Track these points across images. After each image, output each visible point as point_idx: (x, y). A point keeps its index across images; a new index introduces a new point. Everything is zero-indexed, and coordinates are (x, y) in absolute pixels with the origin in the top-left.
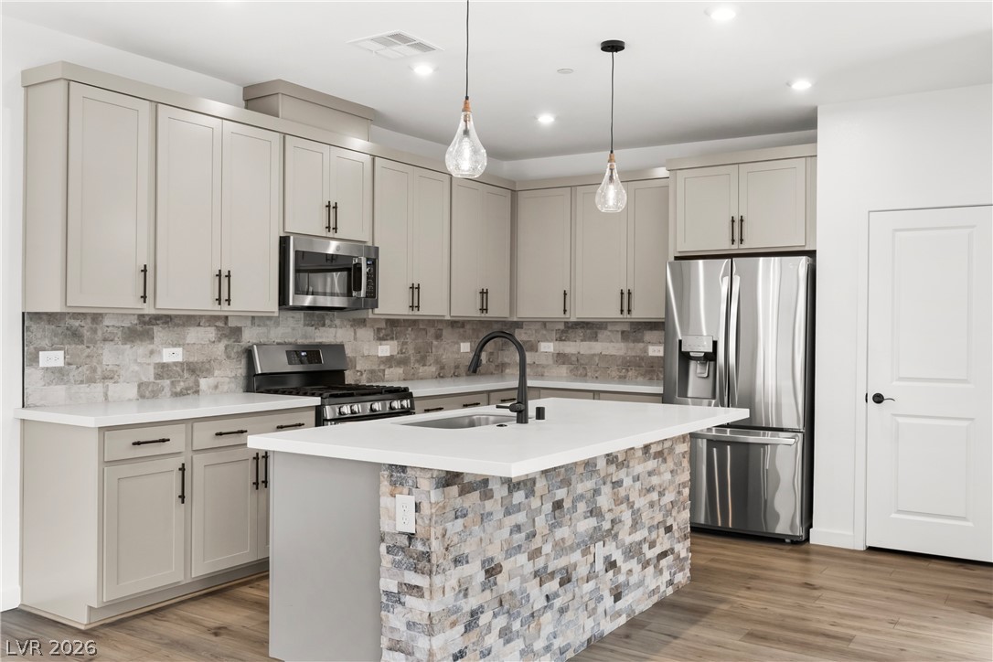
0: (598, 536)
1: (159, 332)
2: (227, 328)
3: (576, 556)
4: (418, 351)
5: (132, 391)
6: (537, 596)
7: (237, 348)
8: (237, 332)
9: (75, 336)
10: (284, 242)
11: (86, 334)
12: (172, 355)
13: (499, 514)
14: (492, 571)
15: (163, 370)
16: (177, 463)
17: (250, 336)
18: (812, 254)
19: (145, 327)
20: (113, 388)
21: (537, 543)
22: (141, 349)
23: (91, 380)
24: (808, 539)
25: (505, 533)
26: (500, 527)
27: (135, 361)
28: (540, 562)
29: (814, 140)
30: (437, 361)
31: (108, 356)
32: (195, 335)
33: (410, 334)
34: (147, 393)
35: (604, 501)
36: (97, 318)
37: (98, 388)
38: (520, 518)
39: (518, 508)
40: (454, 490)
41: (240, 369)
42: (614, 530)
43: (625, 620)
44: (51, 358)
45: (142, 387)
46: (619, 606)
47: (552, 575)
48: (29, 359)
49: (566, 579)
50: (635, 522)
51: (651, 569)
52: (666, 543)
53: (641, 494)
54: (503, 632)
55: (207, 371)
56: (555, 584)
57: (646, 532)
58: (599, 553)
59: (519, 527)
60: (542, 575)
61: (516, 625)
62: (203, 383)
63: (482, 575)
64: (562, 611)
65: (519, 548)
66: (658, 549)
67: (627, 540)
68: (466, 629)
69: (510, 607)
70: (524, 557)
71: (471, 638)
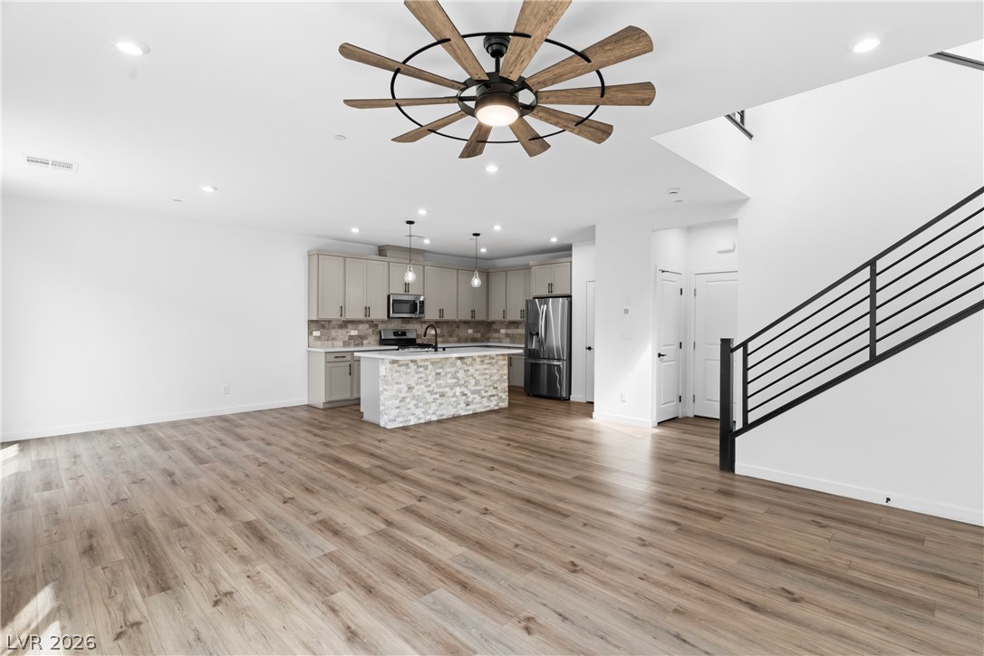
0: (457, 385)
1: (350, 326)
2: (373, 324)
3: (448, 389)
4: (448, 332)
5: (341, 344)
6: (429, 398)
7: (377, 331)
8: (376, 326)
9: (323, 327)
10: (389, 297)
11: (327, 326)
12: (354, 333)
13: (413, 373)
14: (410, 388)
15: (351, 337)
16: (349, 363)
17: (381, 327)
18: (571, 296)
19: (345, 324)
20: (335, 343)
21: (429, 383)
22: (344, 331)
23: (328, 340)
24: (569, 399)
25: (416, 378)
26: (413, 376)
27: (342, 334)
28: (430, 389)
29: (571, 256)
30: (457, 336)
31: (333, 333)
32: (361, 326)
33: (445, 327)
34: (345, 344)
35: (460, 374)
36: (330, 321)
37: (330, 343)
38: (422, 375)
39: (421, 373)
40: (396, 365)
41: (378, 338)
42: (465, 384)
43: (471, 412)
44: (317, 333)
45: (344, 342)
46: (468, 407)
47: (436, 393)
48: (310, 333)
49: (442, 395)
50: (477, 383)
51: (486, 399)
52: (494, 392)
53: (479, 375)
54: (415, 405)
55: (366, 338)
56: (438, 396)
57: (483, 387)
58: (458, 390)
59: (421, 378)
60: (432, 393)
61: (421, 404)
62: (365, 342)
63: (406, 389)
64: (440, 404)
65: (421, 384)
66: (490, 393)
67: (473, 388)
68: (400, 401)
69: (418, 399)
70: (424, 386)
71: (402, 404)
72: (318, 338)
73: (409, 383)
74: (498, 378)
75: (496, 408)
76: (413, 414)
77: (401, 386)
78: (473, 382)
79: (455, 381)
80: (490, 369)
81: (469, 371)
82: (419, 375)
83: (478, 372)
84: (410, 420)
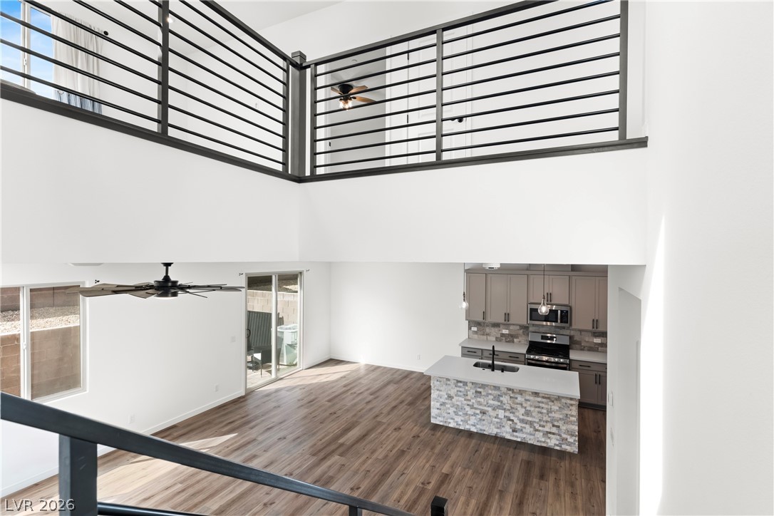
1: (502, 326)
3: (490, 409)
5: (494, 339)
6: (469, 411)
7: (527, 332)
9: (479, 325)
10: (527, 305)
11: (482, 325)
12: (505, 332)
13: (452, 385)
14: (450, 397)
15: (503, 335)
20: (489, 338)
22: (496, 329)
23: (483, 335)
27: (495, 332)
28: (470, 403)
31: (488, 330)
32: (512, 327)
34: (498, 340)
37: (485, 337)
39: (460, 387)
42: (512, 410)
43: (519, 440)
44: (474, 329)
45: (496, 338)
46: (515, 434)
47: (476, 409)
48: (470, 328)
49: (484, 413)
50: (528, 413)
51: (541, 434)
52: (554, 430)
53: (531, 406)
54: (454, 412)
55: (517, 337)
56: (478, 412)
57: (537, 420)
58: (501, 413)
59: (460, 391)
60: (472, 407)
61: (461, 413)
62: (515, 340)
63: (446, 396)
64: (480, 420)
65: (460, 396)
66: (547, 429)
67: (521, 417)
68: (441, 405)
69: (458, 409)
70: (463, 399)
71: (442, 407)
72: (475, 333)
73: (449, 392)
74: (561, 417)
75: (558, 448)
76: (452, 419)
77: (441, 393)
78: (523, 411)
79: (499, 404)
80: (547, 404)
81: (517, 398)
82: (458, 389)
83: (529, 403)
84: (450, 423)
